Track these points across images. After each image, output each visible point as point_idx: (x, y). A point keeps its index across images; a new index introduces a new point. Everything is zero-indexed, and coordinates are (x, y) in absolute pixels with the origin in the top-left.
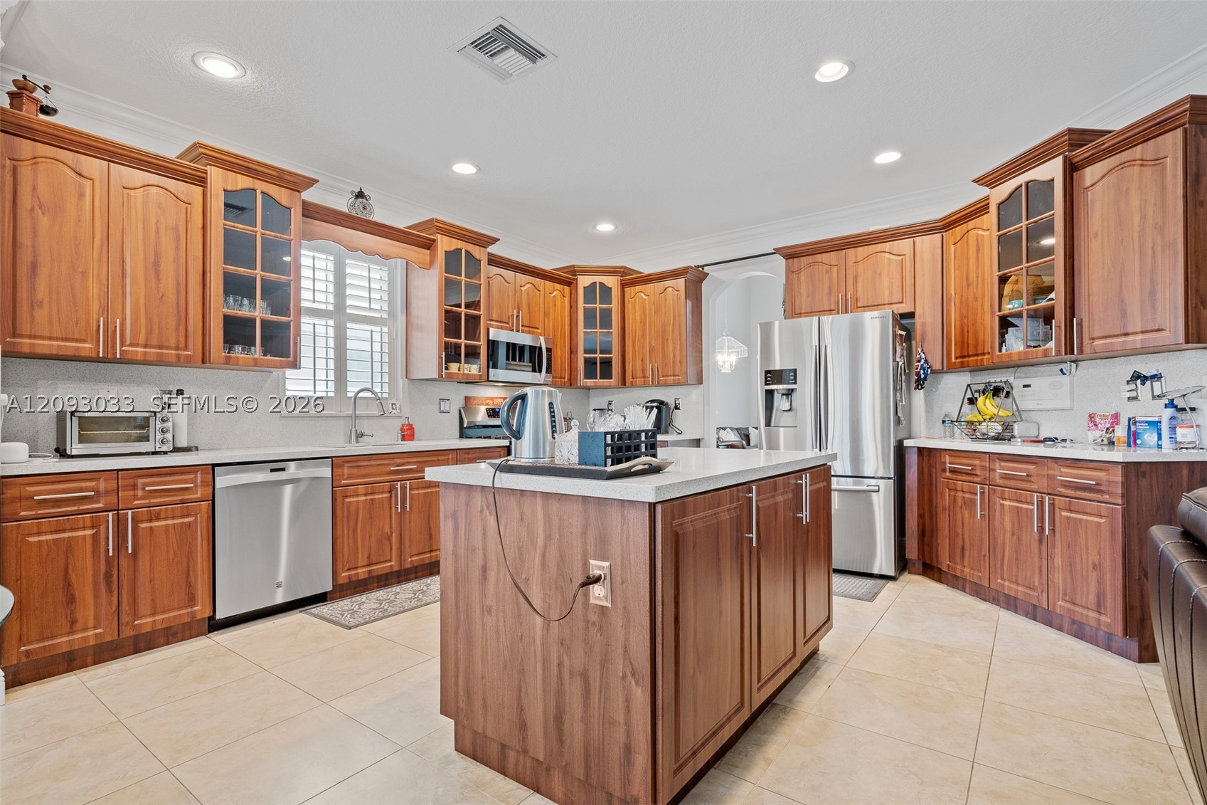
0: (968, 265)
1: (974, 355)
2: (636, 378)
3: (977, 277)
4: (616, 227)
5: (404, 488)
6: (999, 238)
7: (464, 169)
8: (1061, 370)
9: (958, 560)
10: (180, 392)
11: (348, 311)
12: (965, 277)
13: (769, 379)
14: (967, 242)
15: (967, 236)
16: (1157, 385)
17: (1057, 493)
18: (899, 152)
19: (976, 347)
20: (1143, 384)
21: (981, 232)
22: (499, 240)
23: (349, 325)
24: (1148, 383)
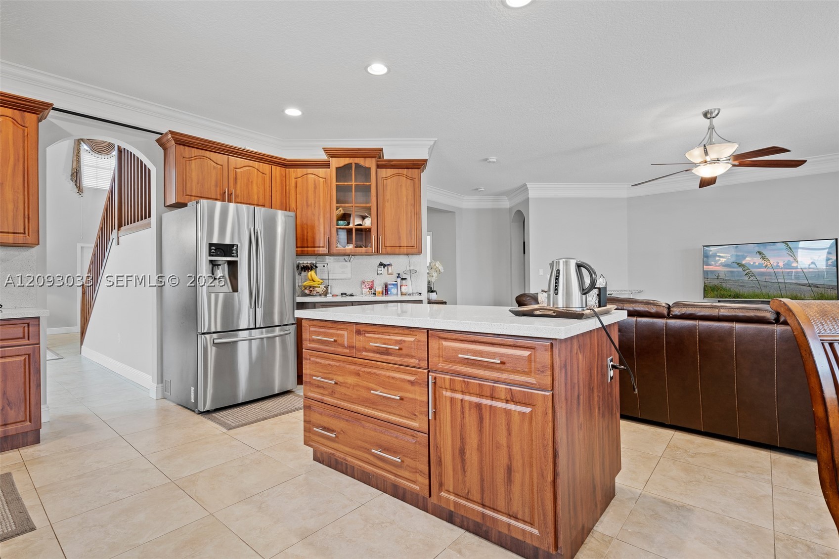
3: (315, 202)
6: (337, 186)
12: (305, 201)
13: (213, 251)
14: (306, 180)
16: (390, 268)
20: (384, 268)
21: (317, 178)
24: (386, 267)
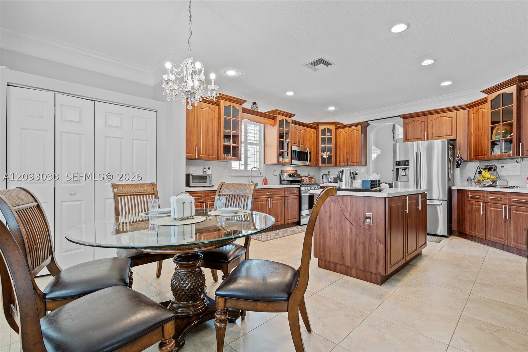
0: (479, 122)
1: (481, 155)
2: (341, 163)
3: (482, 126)
4: (336, 108)
5: (271, 200)
6: (491, 113)
7: (290, 93)
8: (517, 161)
9: (473, 230)
10: (209, 168)
11: (248, 141)
12: (477, 127)
13: (397, 164)
14: (478, 113)
15: (478, 111)
17: (512, 205)
18: (451, 82)
19: (482, 152)
21: (484, 110)
22: (295, 115)
23: (248, 146)
